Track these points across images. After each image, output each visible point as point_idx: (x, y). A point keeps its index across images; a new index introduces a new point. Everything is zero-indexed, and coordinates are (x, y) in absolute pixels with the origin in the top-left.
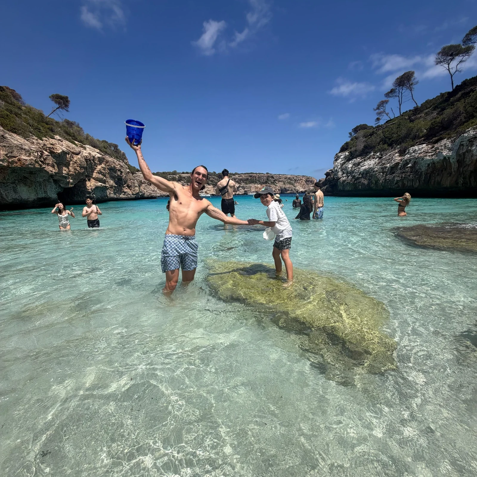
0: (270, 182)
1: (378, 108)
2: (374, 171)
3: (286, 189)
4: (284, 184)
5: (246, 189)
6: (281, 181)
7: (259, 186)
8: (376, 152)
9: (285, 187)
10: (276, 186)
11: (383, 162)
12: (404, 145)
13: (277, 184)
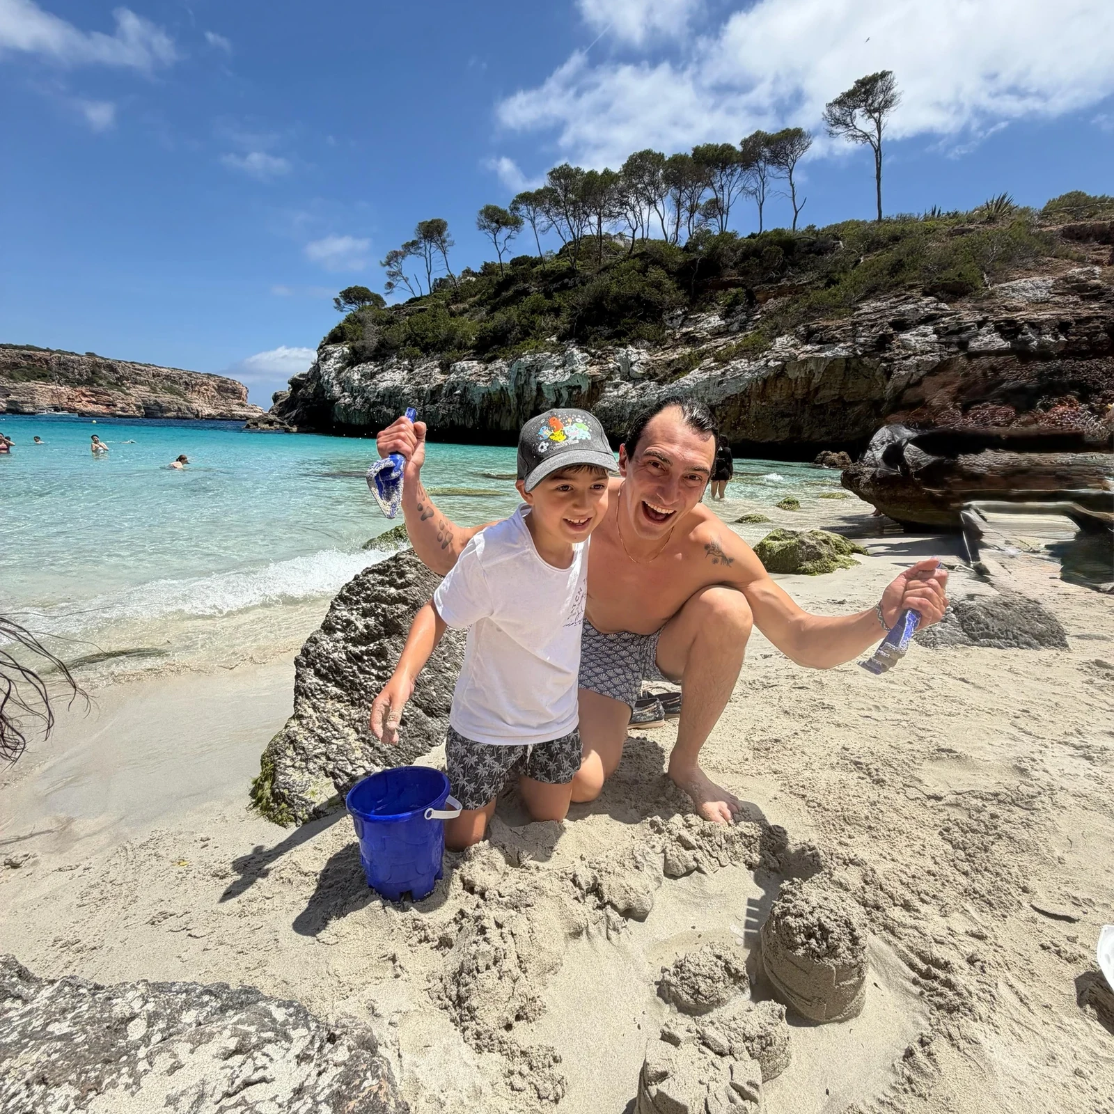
0: (103, 382)
1: (388, 264)
2: (404, 394)
3: (160, 406)
4: (154, 390)
5: (13, 397)
6: (142, 383)
7: (65, 389)
8: (400, 357)
9: (158, 400)
10: (127, 394)
11: (418, 379)
12: (446, 355)
13: (128, 388)
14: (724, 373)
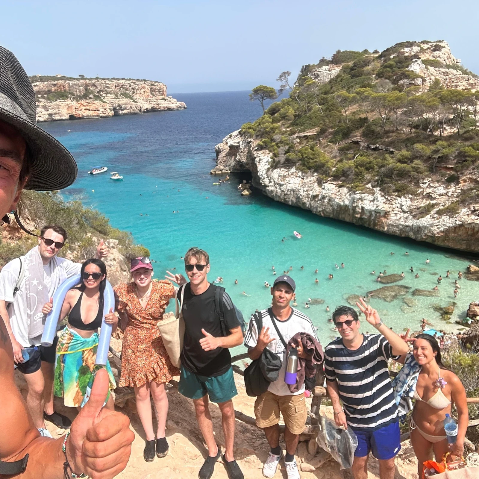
0: (91, 96)
3: (121, 107)
4: (117, 97)
5: (50, 111)
6: (110, 93)
9: (120, 103)
10: (104, 102)
14: (439, 222)
